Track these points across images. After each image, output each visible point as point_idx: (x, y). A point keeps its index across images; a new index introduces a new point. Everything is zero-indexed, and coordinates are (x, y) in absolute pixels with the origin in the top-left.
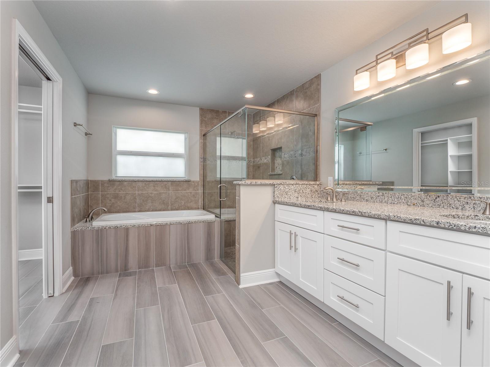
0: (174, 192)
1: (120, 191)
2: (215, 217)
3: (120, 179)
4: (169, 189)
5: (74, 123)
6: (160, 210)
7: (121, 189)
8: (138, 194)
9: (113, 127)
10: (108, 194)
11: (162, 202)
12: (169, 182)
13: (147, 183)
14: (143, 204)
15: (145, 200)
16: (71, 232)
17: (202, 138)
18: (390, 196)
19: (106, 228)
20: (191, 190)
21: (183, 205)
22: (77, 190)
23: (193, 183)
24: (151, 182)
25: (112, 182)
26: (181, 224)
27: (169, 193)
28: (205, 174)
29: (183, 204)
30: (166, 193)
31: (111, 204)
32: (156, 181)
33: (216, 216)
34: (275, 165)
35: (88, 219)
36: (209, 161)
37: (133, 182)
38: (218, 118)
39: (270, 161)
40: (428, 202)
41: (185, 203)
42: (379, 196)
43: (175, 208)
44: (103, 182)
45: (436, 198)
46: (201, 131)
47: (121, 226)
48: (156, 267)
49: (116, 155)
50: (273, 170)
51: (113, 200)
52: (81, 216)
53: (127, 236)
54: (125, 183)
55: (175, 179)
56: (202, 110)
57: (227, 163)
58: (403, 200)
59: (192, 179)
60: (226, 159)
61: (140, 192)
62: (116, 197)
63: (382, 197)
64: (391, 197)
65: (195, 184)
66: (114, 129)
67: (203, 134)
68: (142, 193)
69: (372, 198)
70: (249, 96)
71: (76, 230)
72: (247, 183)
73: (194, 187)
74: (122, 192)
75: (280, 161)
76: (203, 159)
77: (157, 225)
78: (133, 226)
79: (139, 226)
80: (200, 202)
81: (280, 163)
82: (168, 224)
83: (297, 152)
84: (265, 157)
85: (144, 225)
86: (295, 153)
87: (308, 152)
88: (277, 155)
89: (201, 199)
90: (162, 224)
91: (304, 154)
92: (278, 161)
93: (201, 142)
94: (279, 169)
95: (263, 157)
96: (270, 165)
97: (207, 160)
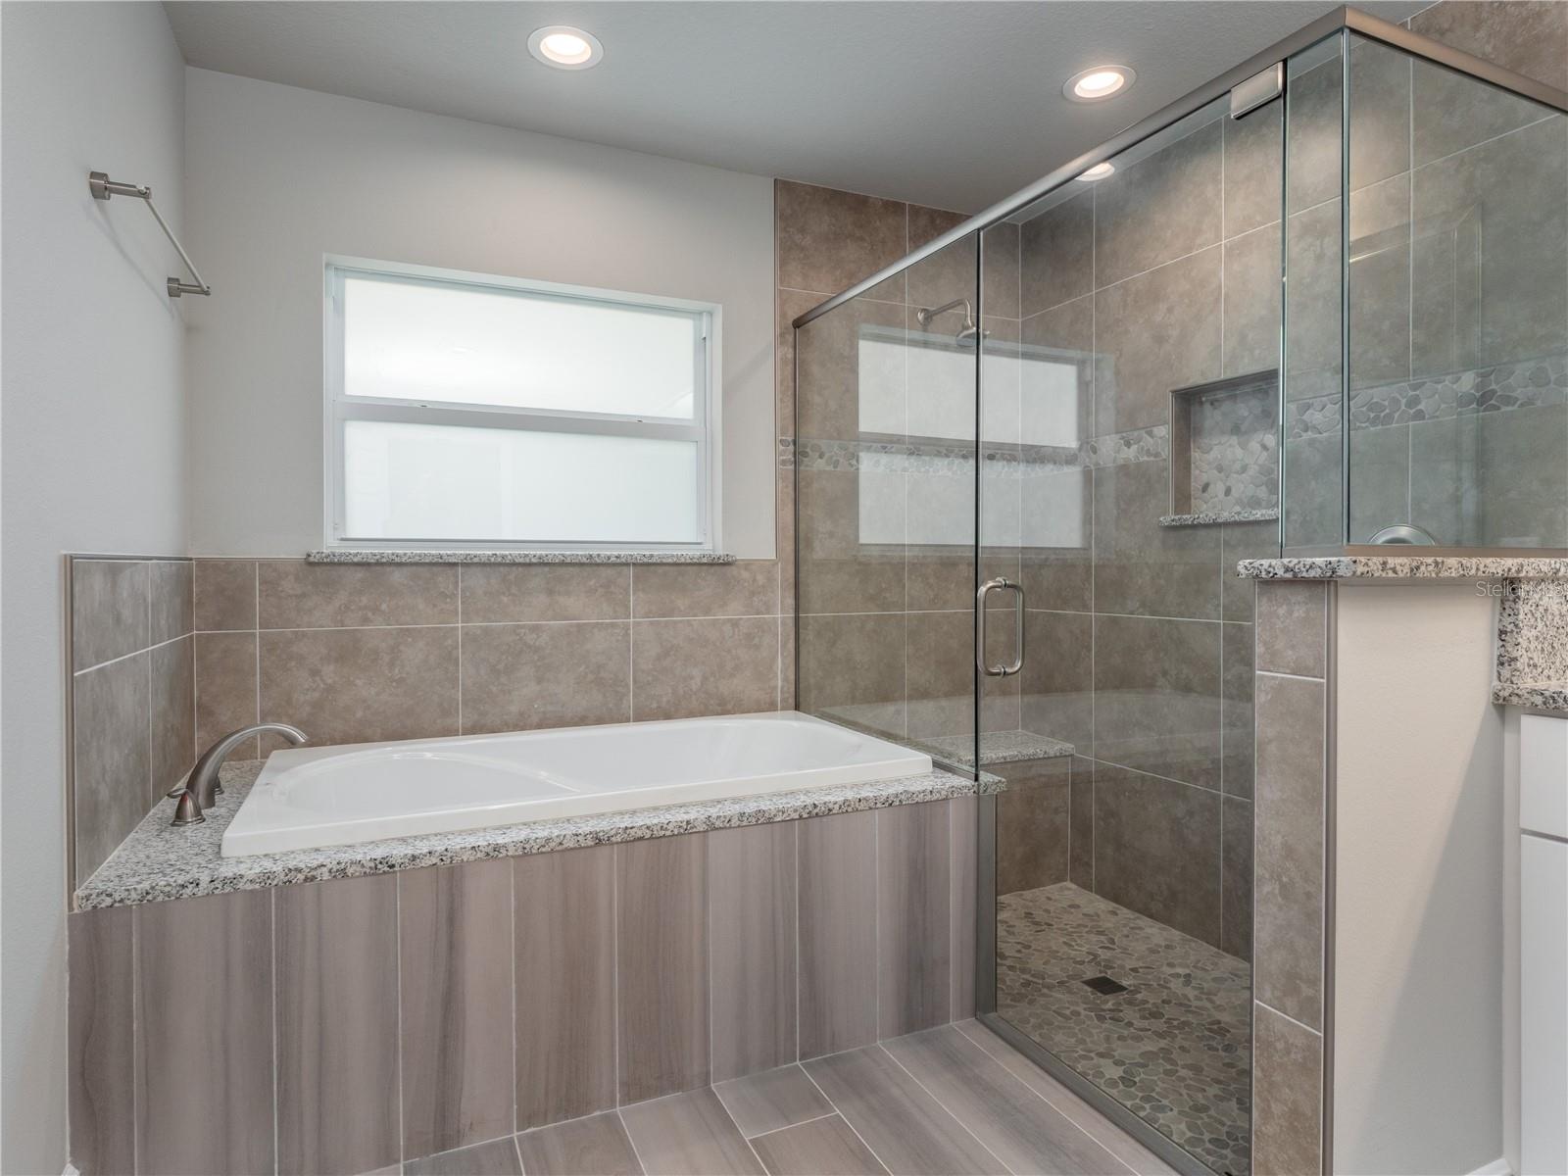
0: (651, 623)
1: (366, 620)
2: (930, 767)
3: (366, 551)
4: (628, 607)
5: (93, 175)
6: (582, 721)
7: (376, 610)
8: (466, 634)
9: (328, 265)
10: (304, 634)
11: (591, 677)
12: (625, 568)
13: (512, 577)
14: (494, 689)
15: (501, 667)
16: (72, 919)
17: (790, 338)
19: (314, 878)
20: (734, 611)
21: (694, 688)
22: (118, 620)
23: (745, 575)
24: (534, 570)
25: (322, 570)
26: (770, 822)
27: (626, 628)
28: (802, 526)
29: (695, 684)
30: (613, 625)
31: (316, 695)
32: (563, 564)
33: (936, 764)
34: (1195, 472)
35: (189, 805)
36: (821, 457)
37: (435, 569)
38: (862, 239)
39: (1166, 451)
41: (705, 679)
43: (655, 705)
44: (272, 571)
46: (782, 299)
47: (414, 858)
48: (628, 1099)
49: (345, 420)
50: (1183, 501)
51: (329, 672)
52: (144, 780)
53: (452, 918)
54: (397, 576)
55: (658, 552)
56: (785, 189)
57: (905, 470)
59: (742, 553)
60: (898, 452)
61: (477, 624)
62: (347, 651)
65: (754, 580)
66: (330, 278)
67: (793, 314)
68: (486, 631)
70: (1099, 83)
71: (108, 901)
72: (1395, 572)
73: (753, 594)
74: (379, 626)
75: (1239, 452)
76: (791, 447)
77: (635, 840)
78: (492, 854)
79: (524, 848)
80: (782, 671)
81: (1234, 462)
82: (694, 830)
83: (1440, 386)
84: (1124, 435)
85: (554, 844)
86: (1411, 393)
87: (1553, 378)
88: (1208, 423)
89: (782, 654)
90: (663, 832)
91: (1518, 393)
92: (1215, 454)
93: (782, 359)
94: (1228, 492)
95: (1107, 437)
96: (1165, 474)
97: (810, 453)
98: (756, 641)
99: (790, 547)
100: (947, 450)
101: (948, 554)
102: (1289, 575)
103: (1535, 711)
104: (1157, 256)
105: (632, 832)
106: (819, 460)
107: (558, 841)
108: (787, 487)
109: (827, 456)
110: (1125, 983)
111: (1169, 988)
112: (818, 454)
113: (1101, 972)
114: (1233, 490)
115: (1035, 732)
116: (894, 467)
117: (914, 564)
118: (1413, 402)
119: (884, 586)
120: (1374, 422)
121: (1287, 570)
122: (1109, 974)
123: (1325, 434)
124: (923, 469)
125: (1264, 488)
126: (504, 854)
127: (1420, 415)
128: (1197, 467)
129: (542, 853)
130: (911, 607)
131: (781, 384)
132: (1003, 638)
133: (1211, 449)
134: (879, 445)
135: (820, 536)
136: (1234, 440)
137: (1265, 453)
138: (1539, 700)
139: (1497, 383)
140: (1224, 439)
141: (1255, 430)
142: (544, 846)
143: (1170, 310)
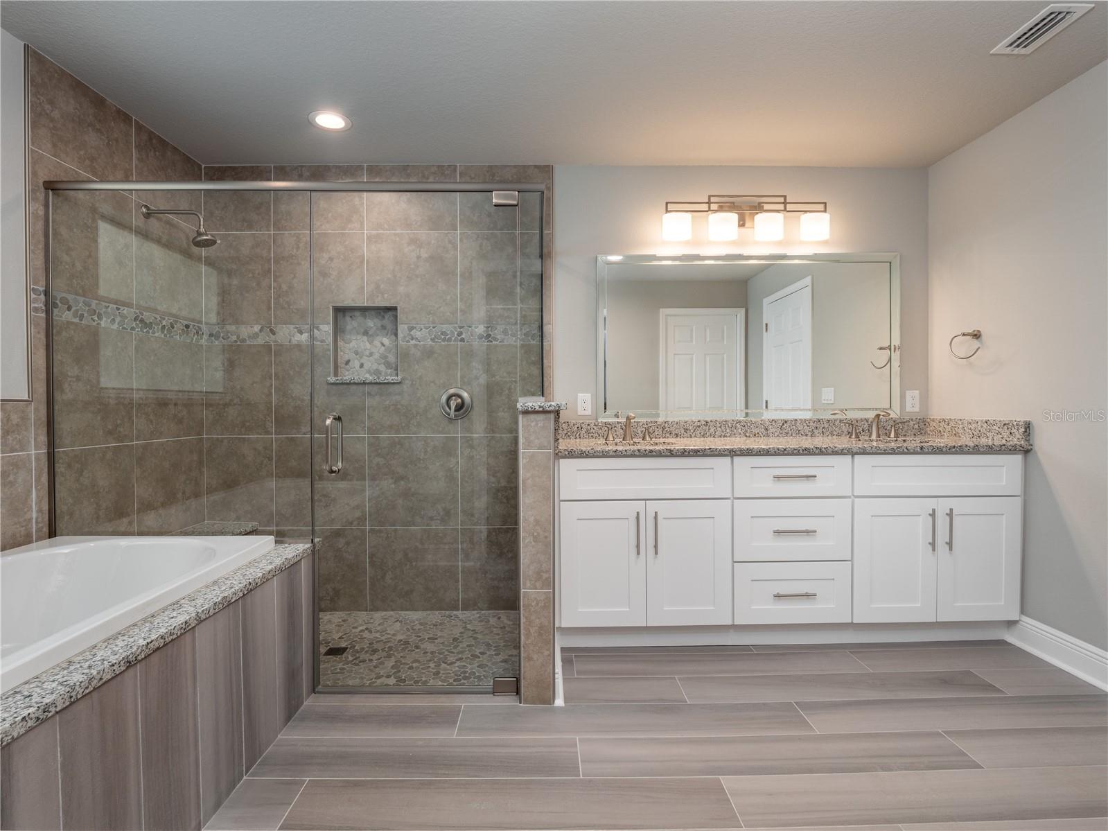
2: (274, 544)
17: (40, 198)
18: (719, 425)
34: (341, 353)
36: (68, 309)
40: (773, 430)
42: (699, 427)
45: (783, 424)
46: (33, 161)
50: (337, 369)
56: (36, 58)
58: (740, 430)
63: (704, 427)
64: (720, 427)
65: (6, 419)
67: (44, 175)
69: (686, 430)
70: (330, 120)
73: (8, 432)
75: (368, 346)
76: (42, 297)
77: (154, 652)
78: (41, 717)
79: (71, 697)
80: (36, 504)
81: (365, 350)
82: (190, 627)
83: (470, 329)
84: (297, 326)
85: (96, 681)
86: (459, 330)
87: (510, 333)
88: (349, 327)
89: (36, 487)
90: (171, 637)
91: (498, 337)
92: (353, 344)
93: (33, 213)
94: (362, 366)
95: (284, 326)
96: (328, 353)
97: (60, 305)
98: (11, 478)
99: (41, 389)
100: (160, 317)
101: (161, 396)
102: (541, 409)
103: (565, 457)
104: (321, 225)
105: (151, 645)
106: (67, 312)
107: (99, 677)
108: (39, 333)
109: (74, 309)
110: (344, 645)
111: (365, 638)
112: (66, 306)
113: (327, 647)
114: (365, 365)
115: (222, 520)
116: (125, 326)
117: (140, 405)
118: (460, 334)
119: (119, 422)
120: (444, 340)
121: (540, 407)
122: (331, 645)
123: (422, 343)
124: (145, 331)
125: (383, 366)
126: (53, 712)
127: (462, 340)
128: (341, 351)
129: (85, 695)
130: (138, 439)
131: (33, 236)
132: (195, 457)
133: (351, 342)
134: (115, 306)
135: (69, 379)
136: (365, 338)
137: (383, 348)
138: (567, 453)
139: (491, 331)
140: (359, 337)
141: (378, 335)
142: (87, 688)
143: (331, 259)
